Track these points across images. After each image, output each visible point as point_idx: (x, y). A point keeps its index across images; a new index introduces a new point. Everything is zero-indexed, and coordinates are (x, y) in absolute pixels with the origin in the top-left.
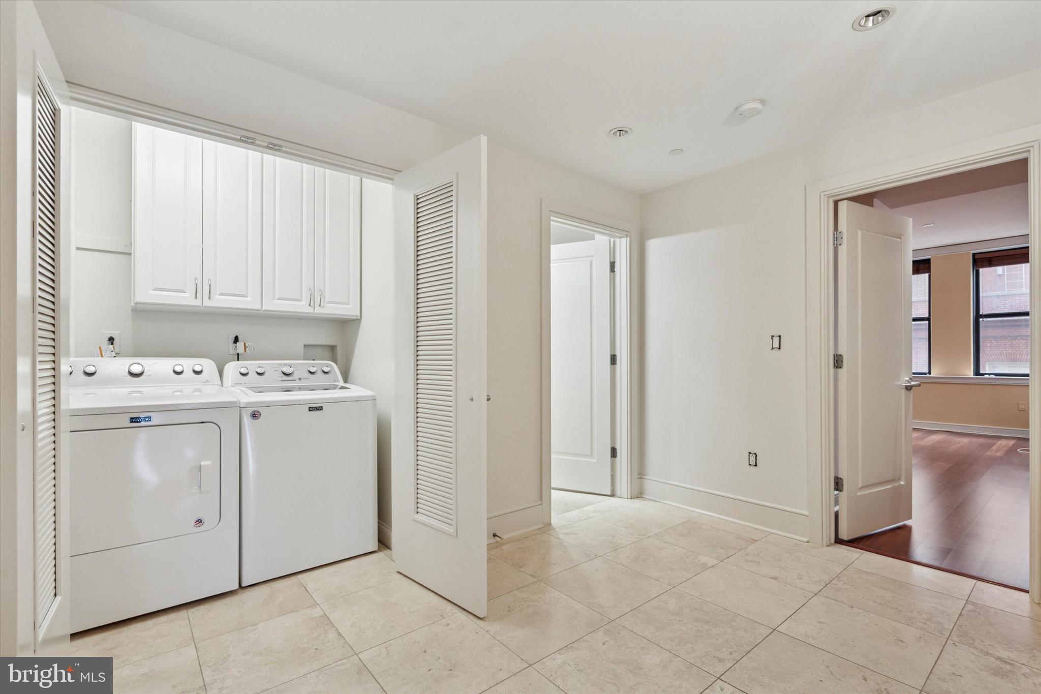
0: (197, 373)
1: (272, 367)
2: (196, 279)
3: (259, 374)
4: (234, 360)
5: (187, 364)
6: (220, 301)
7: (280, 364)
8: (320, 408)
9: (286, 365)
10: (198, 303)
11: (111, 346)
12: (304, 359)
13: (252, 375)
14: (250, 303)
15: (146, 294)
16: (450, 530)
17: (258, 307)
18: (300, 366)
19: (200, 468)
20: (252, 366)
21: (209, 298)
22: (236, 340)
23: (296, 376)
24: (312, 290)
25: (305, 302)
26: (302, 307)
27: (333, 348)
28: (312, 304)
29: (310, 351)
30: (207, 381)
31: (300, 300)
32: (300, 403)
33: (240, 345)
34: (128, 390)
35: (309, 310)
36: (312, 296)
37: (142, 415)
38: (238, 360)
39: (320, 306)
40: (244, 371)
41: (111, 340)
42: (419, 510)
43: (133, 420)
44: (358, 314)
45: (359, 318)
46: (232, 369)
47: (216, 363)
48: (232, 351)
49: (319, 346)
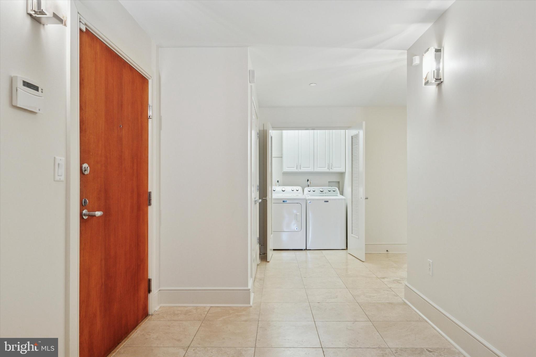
0: (297, 191)
1: (318, 189)
2: (297, 164)
3: (314, 191)
4: (307, 187)
5: (295, 188)
6: (303, 170)
7: (320, 188)
8: (328, 201)
9: (321, 188)
10: (297, 171)
11: (278, 183)
12: (329, 187)
13: (312, 191)
14: (310, 169)
15: (286, 169)
16: (357, 237)
17: (313, 171)
18: (326, 189)
19: (297, 214)
20: (311, 189)
21: (300, 169)
22: (308, 181)
23: (324, 192)
24: (329, 164)
25: (326, 168)
26: (325, 170)
27: (339, 182)
28: (329, 168)
29: (330, 183)
30: (300, 193)
31: (325, 167)
32: (322, 200)
33: (309, 182)
34: (282, 195)
35: (328, 170)
36: (329, 165)
37: (285, 200)
38: (308, 187)
39: (331, 169)
40: (309, 190)
41: (278, 181)
42: (353, 233)
43: (284, 201)
44: (345, 171)
45: (345, 172)
46: (306, 189)
47: (302, 188)
48: (307, 184)
49: (333, 182)
